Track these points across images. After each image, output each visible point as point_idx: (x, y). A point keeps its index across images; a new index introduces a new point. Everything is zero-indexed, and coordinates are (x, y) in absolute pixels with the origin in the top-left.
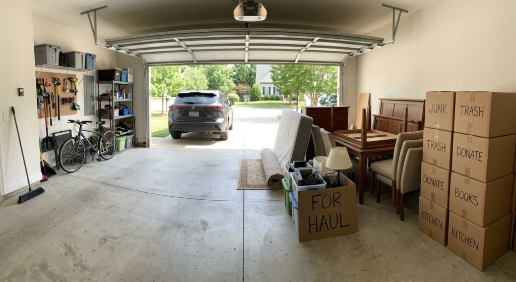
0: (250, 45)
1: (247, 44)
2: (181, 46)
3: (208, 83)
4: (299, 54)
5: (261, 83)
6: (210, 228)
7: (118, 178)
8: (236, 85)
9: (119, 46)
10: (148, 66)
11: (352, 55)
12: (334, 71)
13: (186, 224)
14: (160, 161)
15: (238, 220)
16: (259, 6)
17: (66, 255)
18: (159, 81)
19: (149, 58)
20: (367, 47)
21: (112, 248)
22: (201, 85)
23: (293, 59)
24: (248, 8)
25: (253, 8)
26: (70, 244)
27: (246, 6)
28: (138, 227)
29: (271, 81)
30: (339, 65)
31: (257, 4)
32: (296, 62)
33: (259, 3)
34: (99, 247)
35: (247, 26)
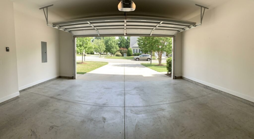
0: (127, 25)
1: (125, 25)
2: (91, 27)
3: (106, 47)
4: (153, 31)
5: (133, 47)
6: (107, 121)
7: (59, 95)
8: (120, 48)
9: (60, 26)
10: (75, 37)
11: (180, 31)
12: (170, 41)
13: (94, 119)
14: (81, 86)
15: (121, 117)
16: (131, 2)
17: (31, 135)
18: (80, 46)
19: (75, 33)
20: (188, 27)
21: (56, 132)
22: (102, 48)
23: (149, 34)
24: (125, 3)
25: (128, 3)
26: (34, 130)
27: (124, 2)
28: (70, 121)
29: (138, 46)
30: (172, 37)
31: (131, 1)
32: (151, 35)
33: (132, 1)
34: (49, 131)
35: (125, 15)
